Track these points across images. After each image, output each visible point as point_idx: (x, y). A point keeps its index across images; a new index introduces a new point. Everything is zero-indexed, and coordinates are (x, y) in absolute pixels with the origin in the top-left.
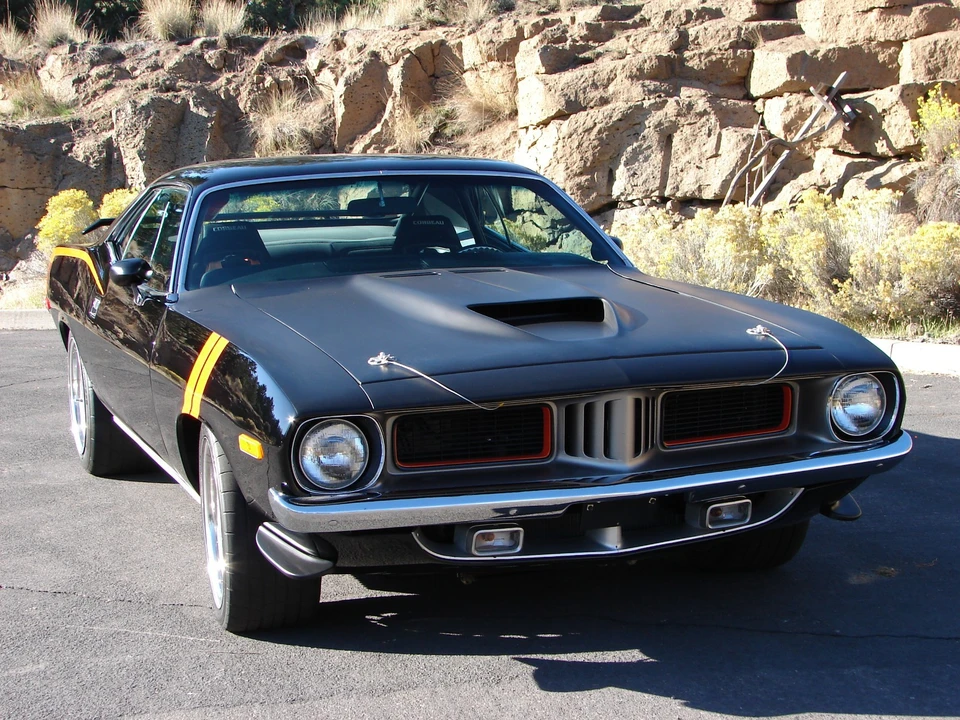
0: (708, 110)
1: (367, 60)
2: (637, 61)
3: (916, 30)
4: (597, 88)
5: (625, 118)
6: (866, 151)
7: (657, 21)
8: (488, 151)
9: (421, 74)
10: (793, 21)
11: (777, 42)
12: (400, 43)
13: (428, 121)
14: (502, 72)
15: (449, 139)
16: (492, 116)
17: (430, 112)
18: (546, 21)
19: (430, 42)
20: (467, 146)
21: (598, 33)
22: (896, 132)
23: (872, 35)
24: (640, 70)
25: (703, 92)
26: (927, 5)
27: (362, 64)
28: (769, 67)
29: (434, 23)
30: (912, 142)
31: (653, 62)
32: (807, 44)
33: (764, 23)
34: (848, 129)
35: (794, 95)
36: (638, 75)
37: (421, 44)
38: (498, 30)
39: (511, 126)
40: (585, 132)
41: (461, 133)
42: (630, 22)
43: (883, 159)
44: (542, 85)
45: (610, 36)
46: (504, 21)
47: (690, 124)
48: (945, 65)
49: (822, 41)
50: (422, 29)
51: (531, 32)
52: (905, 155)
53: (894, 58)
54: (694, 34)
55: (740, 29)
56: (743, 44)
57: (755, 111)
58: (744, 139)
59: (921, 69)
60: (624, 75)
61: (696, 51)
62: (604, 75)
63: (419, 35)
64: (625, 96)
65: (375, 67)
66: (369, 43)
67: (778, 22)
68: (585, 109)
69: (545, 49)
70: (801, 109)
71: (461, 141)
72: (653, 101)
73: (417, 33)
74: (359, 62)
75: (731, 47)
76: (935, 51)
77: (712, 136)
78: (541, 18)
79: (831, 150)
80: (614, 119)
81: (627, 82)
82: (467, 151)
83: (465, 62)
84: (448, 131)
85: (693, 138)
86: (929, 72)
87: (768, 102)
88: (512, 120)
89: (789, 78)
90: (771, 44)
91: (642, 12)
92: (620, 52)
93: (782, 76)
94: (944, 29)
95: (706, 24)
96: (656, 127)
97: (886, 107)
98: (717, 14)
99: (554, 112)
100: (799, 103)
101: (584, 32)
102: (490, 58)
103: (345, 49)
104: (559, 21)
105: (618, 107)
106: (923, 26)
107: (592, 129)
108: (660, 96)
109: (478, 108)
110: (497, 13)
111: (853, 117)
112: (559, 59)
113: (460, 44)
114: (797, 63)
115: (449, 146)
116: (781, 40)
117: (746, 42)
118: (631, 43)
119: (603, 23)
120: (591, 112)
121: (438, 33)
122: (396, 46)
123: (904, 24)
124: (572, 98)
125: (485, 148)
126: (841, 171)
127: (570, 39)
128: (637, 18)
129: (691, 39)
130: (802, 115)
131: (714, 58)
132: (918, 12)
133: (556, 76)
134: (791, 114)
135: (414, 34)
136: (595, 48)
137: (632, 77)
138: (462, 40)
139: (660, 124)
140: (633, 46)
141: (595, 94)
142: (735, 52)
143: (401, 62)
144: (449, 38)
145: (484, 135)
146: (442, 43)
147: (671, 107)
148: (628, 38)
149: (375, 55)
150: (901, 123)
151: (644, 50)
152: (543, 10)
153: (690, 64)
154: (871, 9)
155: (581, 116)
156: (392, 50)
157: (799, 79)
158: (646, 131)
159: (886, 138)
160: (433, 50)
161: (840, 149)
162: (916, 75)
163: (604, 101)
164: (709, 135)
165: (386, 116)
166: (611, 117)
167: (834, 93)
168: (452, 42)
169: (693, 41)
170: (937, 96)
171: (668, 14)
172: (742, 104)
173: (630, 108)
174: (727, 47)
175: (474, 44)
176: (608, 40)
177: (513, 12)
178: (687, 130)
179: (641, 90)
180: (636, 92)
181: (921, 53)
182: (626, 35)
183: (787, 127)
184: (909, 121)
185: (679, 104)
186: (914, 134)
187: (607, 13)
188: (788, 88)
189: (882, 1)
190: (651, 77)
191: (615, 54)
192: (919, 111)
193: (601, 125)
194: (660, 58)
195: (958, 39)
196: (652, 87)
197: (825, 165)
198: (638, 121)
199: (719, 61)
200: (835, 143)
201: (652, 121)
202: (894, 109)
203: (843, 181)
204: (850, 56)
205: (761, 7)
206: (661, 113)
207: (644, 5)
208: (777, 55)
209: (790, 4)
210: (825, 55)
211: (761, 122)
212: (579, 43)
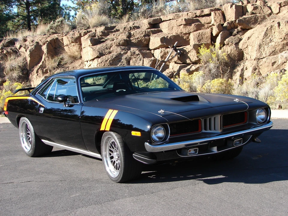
0: (139, 53)
1: (35, 44)
2: (118, 41)
3: (193, 30)
4: (107, 49)
5: (117, 57)
6: (184, 62)
7: (122, 30)
8: (75, 68)
9: (52, 48)
10: (159, 29)
11: (156, 34)
12: (44, 39)
13: (56, 61)
14: (76, 46)
15: (63, 66)
16: (74, 58)
17: (56, 58)
18: (87, 31)
19: (54, 39)
20: (68, 67)
21: (105, 34)
22: (192, 57)
23: (182, 31)
24: (119, 43)
25: (137, 49)
26: (196, 23)
27: (34, 46)
28: (155, 41)
29: (54, 33)
30: (197, 59)
31: (123, 41)
32: (165, 35)
33: (152, 29)
34: (179, 57)
35: (163, 49)
36: (119, 45)
37: (51, 39)
38: (74, 34)
39: (80, 61)
40: (105, 61)
41: (66, 64)
42: (113, 30)
43: (189, 64)
44: (92, 49)
45: (108, 35)
46: (75, 32)
47: (135, 58)
48: (202, 39)
49: (168, 34)
50: (50, 35)
51: (84, 34)
52: (195, 63)
53: (188, 38)
54: (133, 33)
55: (146, 31)
56: (147, 35)
57: (151, 53)
58: (150, 61)
59: (196, 40)
60: (115, 45)
61: (134, 38)
62: (109, 45)
63: (49, 37)
64: (116, 51)
65: (38, 47)
66: (35, 40)
67: (156, 29)
68: (105, 55)
69: (91, 39)
70: (165, 52)
71: (66, 66)
72: (124, 52)
73: (49, 36)
74: (33, 45)
75: (144, 36)
76: (199, 35)
77: (141, 61)
78: (86, 31)
79: (174, 63)
80: (114, 57)
81: (116, 47)
82: (68, 69)
83: (64, 44)
84: (62, 63)
85: (136, 61)
86: (198, 41)
87: (155, 51)
88: (80, 59)
89: (161, 44)
90: (154, 35)
91: (116, 28)
92: (112, 39)
93: (159, 43)
94: (200, 30)
95: (136, 30)
96: (125, 59)
97: (189, 50)
98: (138, 27)
99: (96, 56)
100: (164, 50)
101: (101, 34)
102: (72, 42)
103: (27, 41)
104: (91, 31)
105: (114, 54)
106: (195, 29)
107: (107, 60)
108: (125, 50)
109: (70, 56)
110: (72, 30)
111: (181, 53)
112: (95, 42)
113: (62, 39)
114: (163, 40)
115: (63, 67)
116: (157, 34)
117: (148, 35)
118: (115, 36)
119: (106, 31)
120: (107, 56)
121: (56, 36)
122: (43, 40)
123: (190, 28)
124: (101, 52)
125: (74, 68)
126: (178, 68)
127: (97, 36)
128: (115, 29)
129: (132, 35)
130: (165, 54)
131: (139, 39)
132: (194, 25)
133: (95, 46)
134: (162, 54)
135: (48, 36)
136: (104, 38)
137: (117, 46)
138: (63, 38)
139: (126, 58)
140: (116, 37)
141: (107, 51)
142: (145, 38)
143: (46, 45)
144: (59, 37)
145: (73, 64)
146: (57, 39)
147: (129, 53)
148: (114, 35)
149: (37, 43)
150: (194, 54)
151: (119, 38)
152: (86, 28)
153: (133, 41)
154: (181, 25)
155: (104, 57)
156: (43, 41)
157: (164, 44)
158: (123, 60)
159: (190, 59)
160: (54, 41)
161: (177, 62)
162: (195, 42)
163: (110, 53)
164: (140, 60)
165: (43, 60)
166: (112, 57)
167: (175, 47)
168: (60, 38)
169: (133, 35)
170: (203, 47)
171: (125, 28)
172: (148, 51)
173: (118, 54)
174: (143, 36)
175: (67, 38)
176: (108, 36)
177: (76, 29)
178: (134, 59)
179: (120, 49)
180: (119, 50)
181: (196, 36)
182: (113, 34)
183: (162, 57)
184: (196, 54)
185: (131, 52)
186: (198, 57)
187: (107, 28)
188: (161, 47)
189: (184, 23)
190: (122, 45)
191: (111, 40)
192: (199, 51)
193: (110, 59)
194: (124, 40)
195: (205, 32)
196: (123, 48)
197: (173, 67)
198: (120, 58)
199: (141, 40)
200: (176, 61)
201: (124, 57)
202: (192, 51)
203: (179, 71)
204: (177, 37)
205: (150, 25)
206: (126, 55)
207: (116, 26)
208: (157, 38)
209: (158, 24)
210: (170, 38)
211: (154, 56)
212: (100, 37)
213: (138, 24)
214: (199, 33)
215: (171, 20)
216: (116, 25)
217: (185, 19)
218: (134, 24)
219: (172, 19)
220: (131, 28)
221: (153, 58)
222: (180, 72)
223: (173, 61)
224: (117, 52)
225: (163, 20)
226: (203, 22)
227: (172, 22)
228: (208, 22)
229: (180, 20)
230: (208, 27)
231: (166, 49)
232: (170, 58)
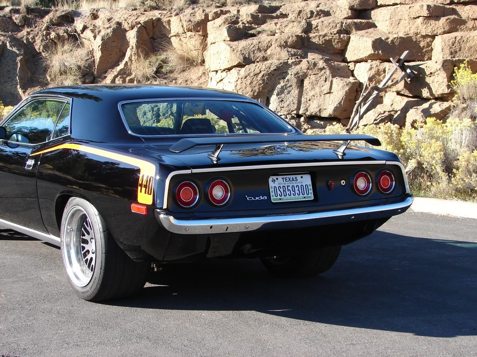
0: (325, 67)
1: (115, 26)
2: (284, 37)
3: (443, 30)
4: (260, 51)
5: (278, 69)
6: (418, 95)
7: (293, 15)
8: (189, 83)
9: (146, 37)
10: (370, 21)
11: (363, 32)
12: (133, 18)
13: (152, 64)
14: (195, 38)
15: (165, 75)
16: (190, 63)
17: (153, 58)
18: (221, 11)
19: (152, 19)
20: (176, 79)
21: (257, 20)
22: (437, 85)
23: (419, 31)
24: (286, 42)
25: (321, 57)
26: (449, 17)
27: (112, 29)
28: (360, 45)
29: (153, 8)
30: (446, 91)
31: (294, 38)
32: (381, 34)
33: (356, 21)
34: (409, 82)
35: (374, 62)
36: (285, 45)
37: (147, 19)
38: (193, 14)
39: (201, 68)
40: (254, 75)
41: (171, 72)
42: (274, 15)
43: (427, 100)
44: (228, 48)
45: (264, 22)
46: (196, 9)
47: (315, 74)
48: (460, 50)
49: (389, 33)
50: (145, 11)
51: (213, 17)
52: (442, 98)
53: (429, 45)
54: (315, 24)
55: (342, 23)
56: (344, 32)
57: (349, 69)
58: (347, 84)
59: (447, 52)
60: (276, 45)
61: (316, 34)
62: (265, 44)
63: (144, 14)
64: (277, 56)
65: (119, 32)
66: (114, 17)
67: (363, 21)
68: (254, 62)
69: (229, 27)
70: (378, 70)
71: (172, 76)
72: (294, 60)
73: (143, 13)
74: (110, 27)
75: (337, 33)
76: (455, 42)
77: (327, 82)
78: (218, 10)
79: (395, 93)
80: (272, 69)
81: (278, 49)
82: (176, 82)
83: (172, 32)
84: (163, 70)
85: (316, 82)
86: (451, 53)
87: (358, 64)
88: (202, 65)
89: (373, 52)
90: (360, 32)
91: (281, 10)
92: (271, 32)
93: (368, 51)
94: (457, 30)
95: (322, 19)
96: (295, 75)
97: (432, 71)
98: (327, 14)
99: (236, 63)
100: (377, 66)
101: (250, 19)
102: (189, 30)
103: (99, 19)
104: (229, 11)
105: (274, 63)
106: (447, 28)
107: (259, 74)
108: (297, 58)
109: (182, 58)
110: (190, 5)
111: (413, 76)
112: (237, 33)
113: (169, 21)
114: (378, 44)
115: (165, 78)
116: (366, 31)
117: (346, 31)
118: (278, 27)
119: (260, 15)
120: (258, 64)
121: (156, 14)
122: (132, 20)
123: (437, 27)
124: (247, 56)
125: (187, 81)
126: (403, 104)
127: (241, 22)
128: (278, 13)
129: (314, 27)
130: (378, 73)
131: (327, 38)
132: (445, 20)
133: (236, 43)
134: (373, 72)
135: (141, 13)
136: (255, 28)
137: (280, 46)
138: (171, 19)
139: (298, 73)
140: (279, 29)
141: (260, 55)
142: (340, 36)
143: (135, 29)
144: (163, 17)
145: (186, 73)
146: (159, 20)
147: (304, 64)
148: (276, 24)
149: (119, 24)
150: (441, 81)
151: (286, 31)
152: (218, 5)
153: (314, 40)
154: (419, 17)
155: (252, 66)
156: (130, 22)
157: (378, 52)
158: (289, 76)
159: (430, 89)
160: (153, 24)
161: (402, 93)
162: (444, 55)
163: (265, 59)
164: (326, 81)
165: (126, 59)
166: (270, 68)
167: (402, 62)
168: (165, 19)
169: (315, 28)
170: (465, 68)
171: (300, 12)
172: (343, 64)
173: (281, 63)
174: (335, 32)
175: (178, 21)
176: (263, 24)
177: (199, 5)
178: (313, 78)
179: (287, 53)
180: (284, 55)
181: (447, 43)
182: (274, 22)
183: (370, 79)
184: (446, 80)
185: (309, 63)
186: (449, 87)
187: (262, 9)
188: (372, 57)
189: (425, 13)
190: (292, 47)
191: (269, 33)
192: (454, 75)
193: (264, 72)
194: (297, 36)
195: (468, 36)
196: (293, 53)
197: (393, 101)
198: (285, 71)
199: (330, 41)
200: (399, 90)
201: (292, 71)
202: (437, 73)
203: (405, 110)
204: (406, 42)
205: (353, 11)
206: (298, 67)
207: (281, 6)
208: (365, 39)
209: (368, 11)
210: (392, 41)
211: (353, 75)
212: (247, 25)
213: (327, 6)
214: (455, 38)
215: (396, 4)
216: (280, 4)
217: (429, 6)
218: (318, 6)
219: (400, 4)
220: (312, 12)
221: (351, 79)
222: (407, 114)
223: (394, 89)
224: (279, 59)
225: (379, 4)
226: (464, 16)
227: (399, 9)
228: (475, 17)
229: (417, 6)
230: (473, 28)
231: (381, 63)
232: (390, 83)
